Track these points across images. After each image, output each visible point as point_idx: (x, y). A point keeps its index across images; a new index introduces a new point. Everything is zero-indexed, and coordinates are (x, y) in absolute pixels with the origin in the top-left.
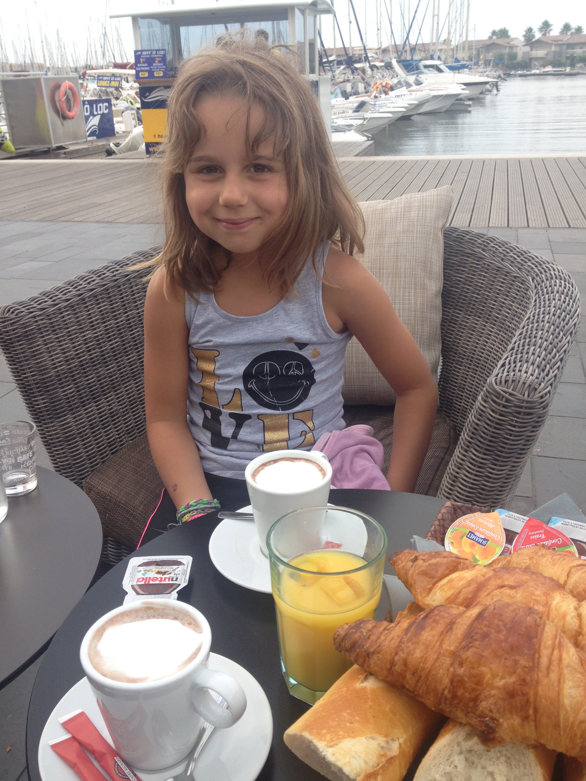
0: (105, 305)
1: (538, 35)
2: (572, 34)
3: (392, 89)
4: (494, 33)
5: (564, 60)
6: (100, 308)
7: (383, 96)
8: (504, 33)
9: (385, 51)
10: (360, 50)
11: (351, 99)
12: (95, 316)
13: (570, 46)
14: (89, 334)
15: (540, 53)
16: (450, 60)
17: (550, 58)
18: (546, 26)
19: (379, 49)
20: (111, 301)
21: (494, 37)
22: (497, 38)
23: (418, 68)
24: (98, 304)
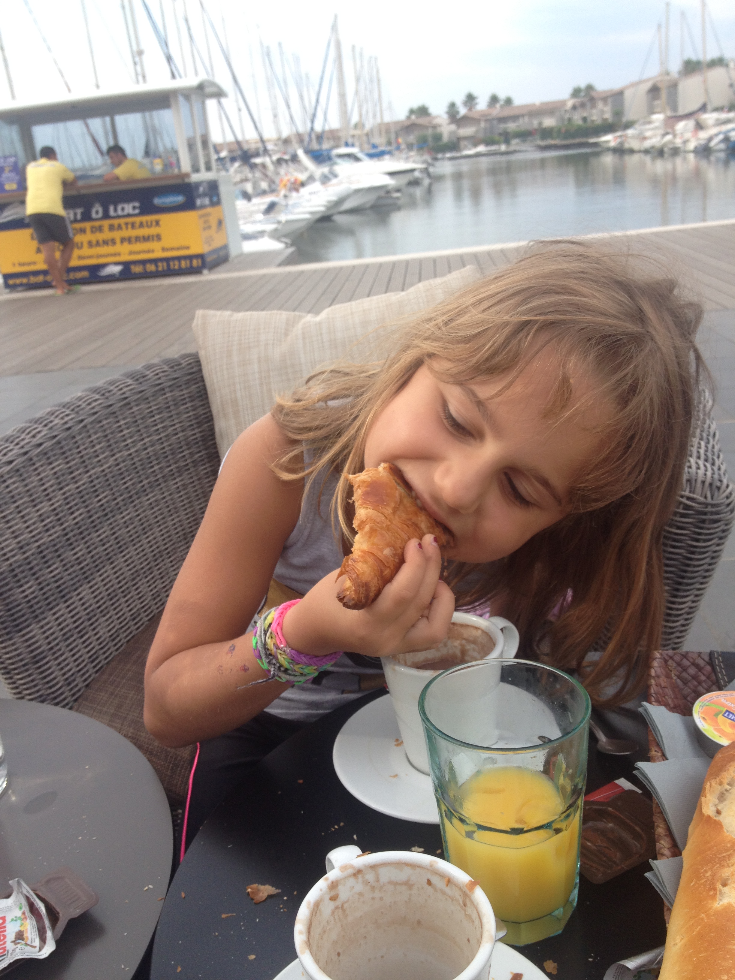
0: (59, 465)
1: (463, 111)
2: (502, 106)
3: (303, 184)
4: (412, 112)
5: (497, 138)
6: (53, 468)
7: (294, 194)
8: (423, 111)
9: (286, 142)
10: (256, 143)
11: (255, 201)
12: (49, 481)
13: (503, 120)
14: (45, 507)
15: (467, 131)
16: (366, 146)
17: (481, 135)
18: (470, 99)
19: (279, 139)
20: (66, 458)
21: (413, 117)
22: (417, 118)
23: (329, 158)
24: (50, 464)
